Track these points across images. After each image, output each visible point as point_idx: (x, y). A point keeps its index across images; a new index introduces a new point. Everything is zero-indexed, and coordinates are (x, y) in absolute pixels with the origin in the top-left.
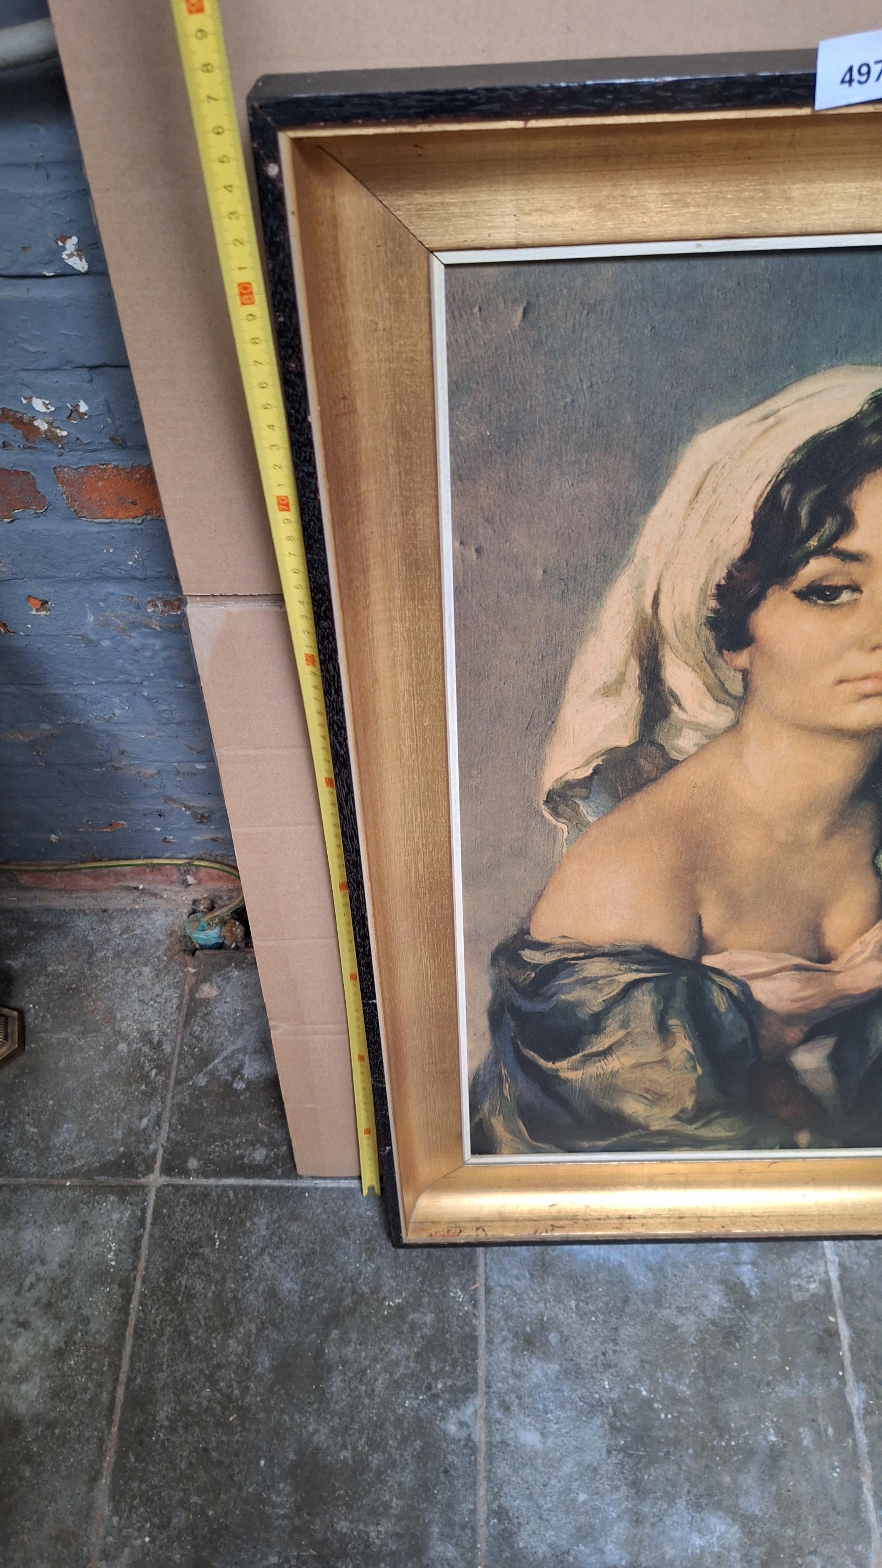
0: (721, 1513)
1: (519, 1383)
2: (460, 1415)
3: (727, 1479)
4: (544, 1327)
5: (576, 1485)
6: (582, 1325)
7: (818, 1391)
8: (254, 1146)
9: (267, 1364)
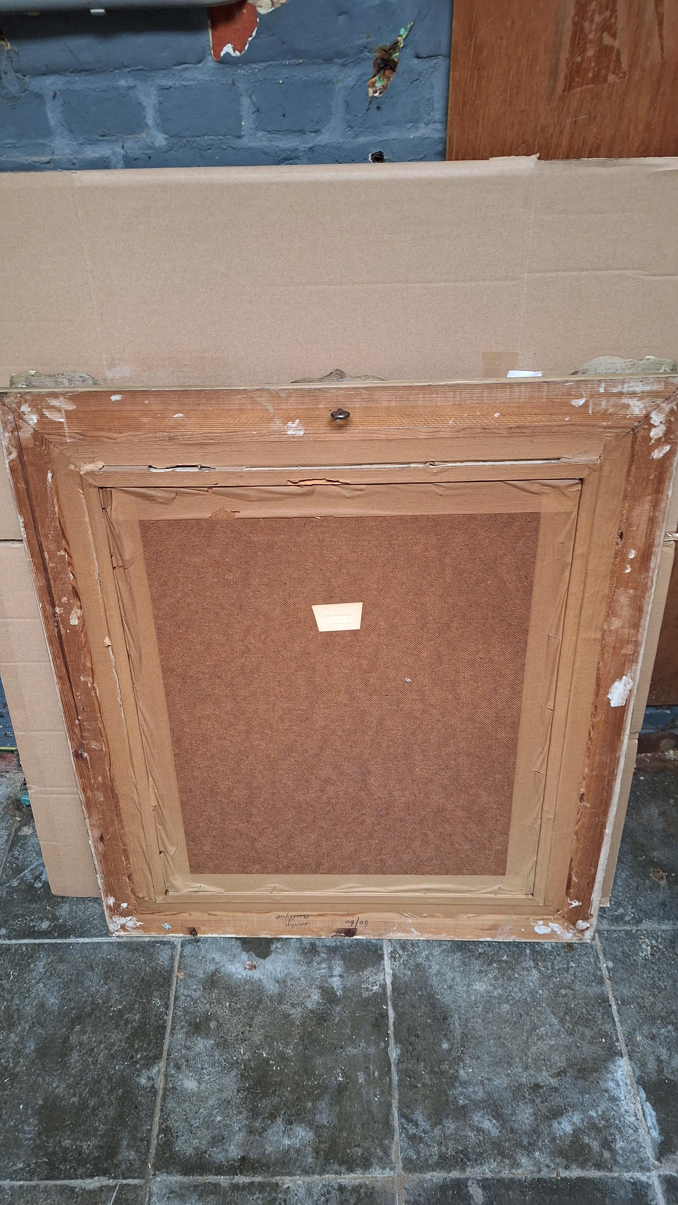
0: (303, 1125)
1: (188, 1052)
2: (149, 1073)
3: (310, 1104)
4: (208, 1019)
5: (215, 1112)
6: (232, 1016)
7: (372, 1050)
8: (42, 920)
9: (33, 1048)
